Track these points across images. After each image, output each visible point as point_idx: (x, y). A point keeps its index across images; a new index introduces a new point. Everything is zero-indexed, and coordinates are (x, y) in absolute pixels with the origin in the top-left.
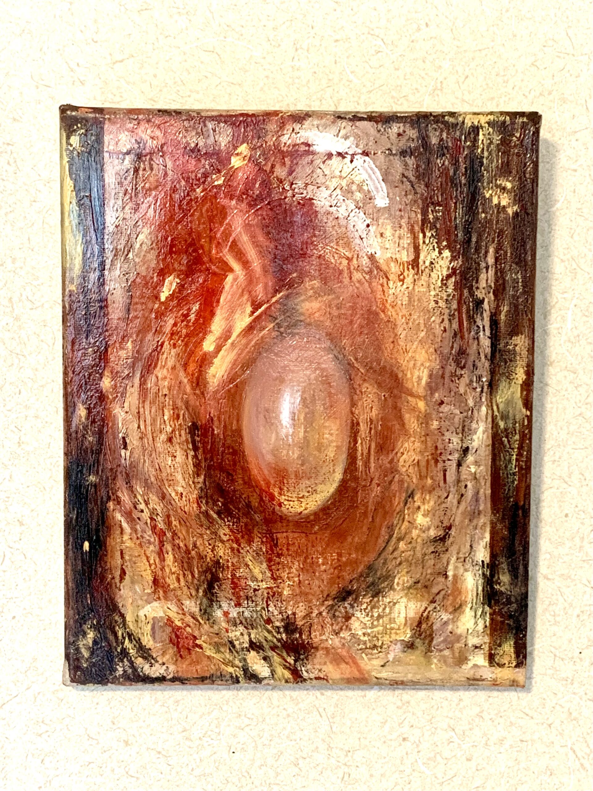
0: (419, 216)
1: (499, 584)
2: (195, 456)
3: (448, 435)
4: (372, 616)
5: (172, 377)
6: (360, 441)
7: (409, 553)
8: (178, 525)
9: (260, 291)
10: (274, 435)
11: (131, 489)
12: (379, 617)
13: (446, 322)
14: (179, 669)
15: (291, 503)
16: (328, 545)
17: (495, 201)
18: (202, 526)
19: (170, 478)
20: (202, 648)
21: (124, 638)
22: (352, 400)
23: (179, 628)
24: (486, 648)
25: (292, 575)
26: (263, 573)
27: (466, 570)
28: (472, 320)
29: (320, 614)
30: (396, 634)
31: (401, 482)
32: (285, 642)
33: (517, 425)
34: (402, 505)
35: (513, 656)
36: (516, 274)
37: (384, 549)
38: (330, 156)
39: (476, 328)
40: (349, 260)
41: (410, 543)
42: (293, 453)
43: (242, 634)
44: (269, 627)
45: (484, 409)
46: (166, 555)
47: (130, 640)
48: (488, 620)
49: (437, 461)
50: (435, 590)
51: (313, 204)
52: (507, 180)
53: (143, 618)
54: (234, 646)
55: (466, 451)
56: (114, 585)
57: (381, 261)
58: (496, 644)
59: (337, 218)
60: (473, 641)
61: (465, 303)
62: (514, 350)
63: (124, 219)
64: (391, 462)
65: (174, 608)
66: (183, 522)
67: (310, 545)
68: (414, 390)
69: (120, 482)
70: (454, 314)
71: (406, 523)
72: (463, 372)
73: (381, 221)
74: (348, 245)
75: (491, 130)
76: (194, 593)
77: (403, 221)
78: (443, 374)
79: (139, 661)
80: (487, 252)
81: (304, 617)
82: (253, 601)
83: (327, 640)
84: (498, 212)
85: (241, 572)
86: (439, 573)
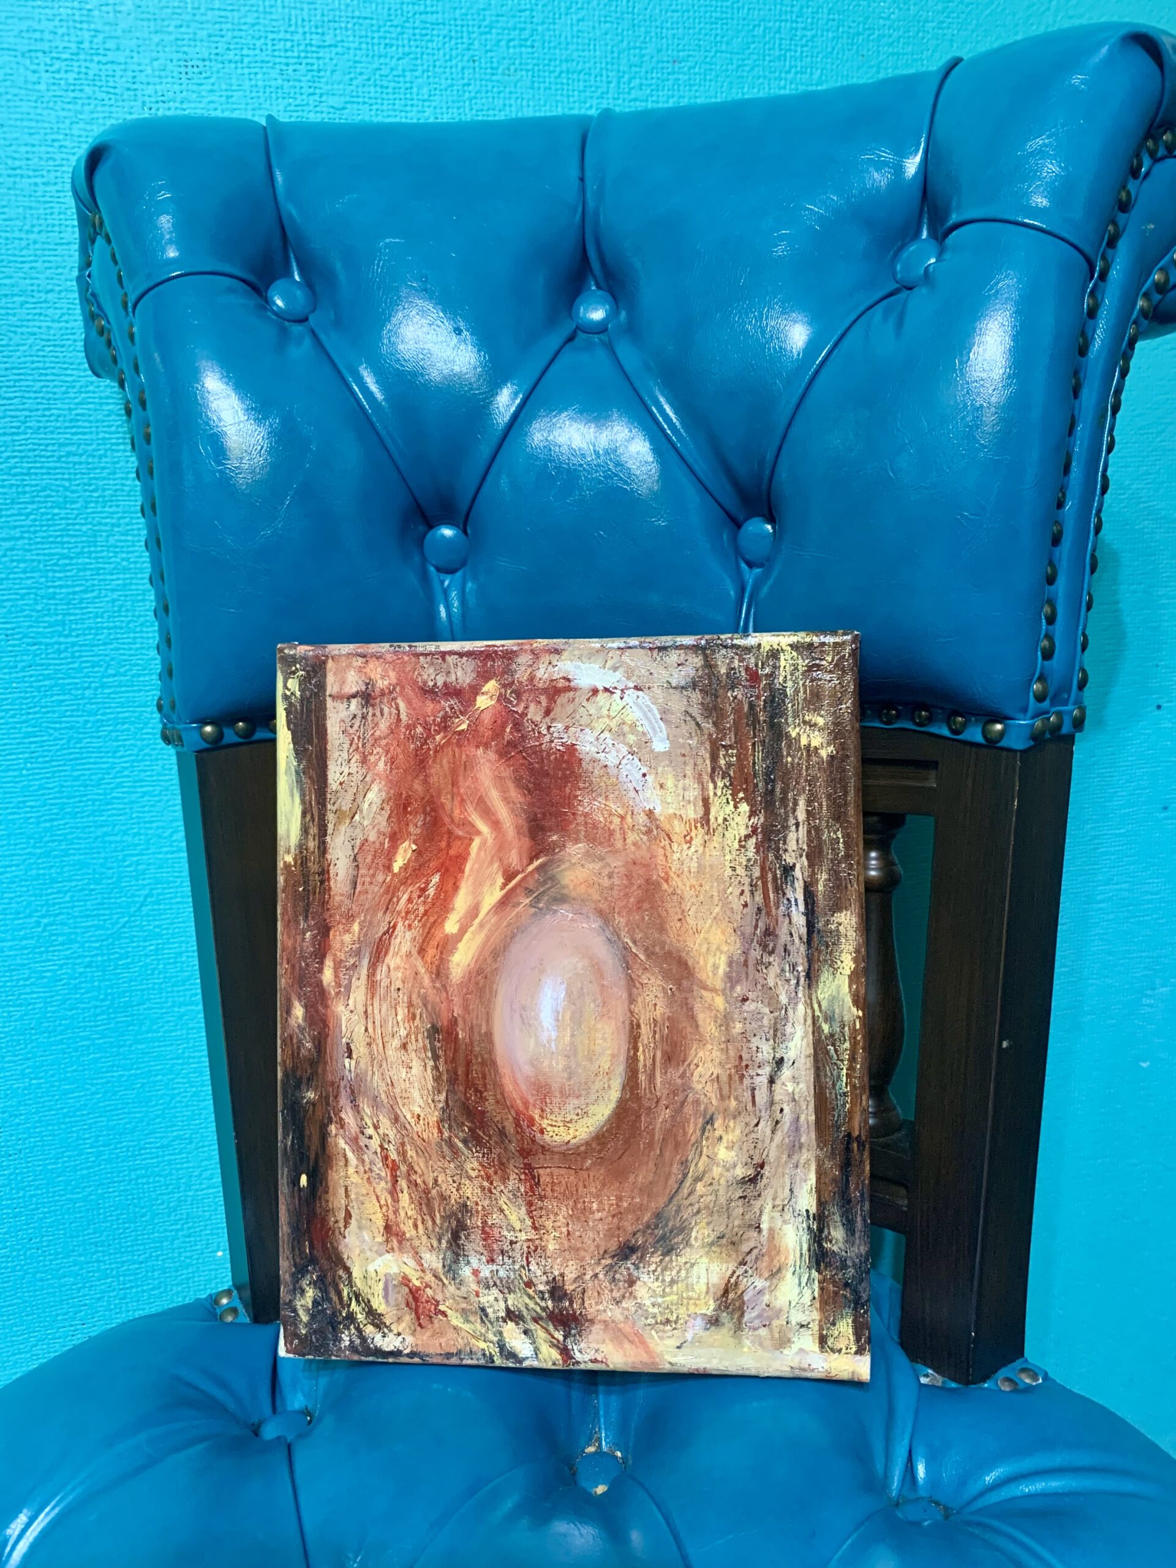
0: (708, 762)
1: (831, 1242)
2: (436, 1068)
3: (755, 1042)
4: (663, 1281)
5: (407, 966)
6: (641, 1049)
7: (709, 1198)
8: (414, 1155)
9: (514, 859)
10: (532, 1040)
11: (356, 1108)
12: (673, 1282)
13: (747, 893)
14: (419, 1342)
15: (556, 1129)
16: (604, 1185)
17: (804, 741)
18: (444, 1158)
19: (404, 1095)
20: (446, 1316)
21: (350, 1299)
22: (630, 995)
23: (418, 1289)
24: (815, 1327)
25: (558, 1224)
26: (522, 1221)
27: (785, 1222)
28: (779, 890)
29: (596, 1276)
30: (696, 1305)
31: (697, 1102)
32: (552, 1312)
33: (847, 1029)
34: (698, 1133)
35: (852, 1338)
36: (835, 833)
37: (676, 1192)
38: (595, 691)
39: (786, 902)
40: (622, 818)
41: (711, 1184)
42: (557, 1064)
43: (496, 1300)
44: (531, 1291)
45: (801, 1007)
46: (400, 1195)
47: (358, 1301)
48: (817, 1289)
49: (742, 1077)
50: (745, 1248)
51: (576, 750)
52: (819, 714)
53: (373, 1275)
54: (486, 1315)
55: (780, 1062)
56: (337, 1232)
57: (662, 818)
58: (829, 1321)
59: (606, 766)
60: (797, 1317)
61: (770, 869)
62: (838, 930)
63: (349, 774)
64: (682, 1076)
65: (412, 1263)
66: (421, 1151)
67: (581, 1184)
68: (709, 982)
69: (344, 1100)
70: (756, 885)
71: (704, 1158)
72: (771, 959)
73: (660, 769)
74: (620, 798)
75: (794, 653)
76: (435, 1244)
77: (688, 768)
78: (746, 961)
79: (369, 1330)
80: (796, 804)
81: (575, 1280)
82: (509, 1257)
83: (605, 1311)
84: (809, 755)
85: (495, 1218)
86: (750, 1226)
